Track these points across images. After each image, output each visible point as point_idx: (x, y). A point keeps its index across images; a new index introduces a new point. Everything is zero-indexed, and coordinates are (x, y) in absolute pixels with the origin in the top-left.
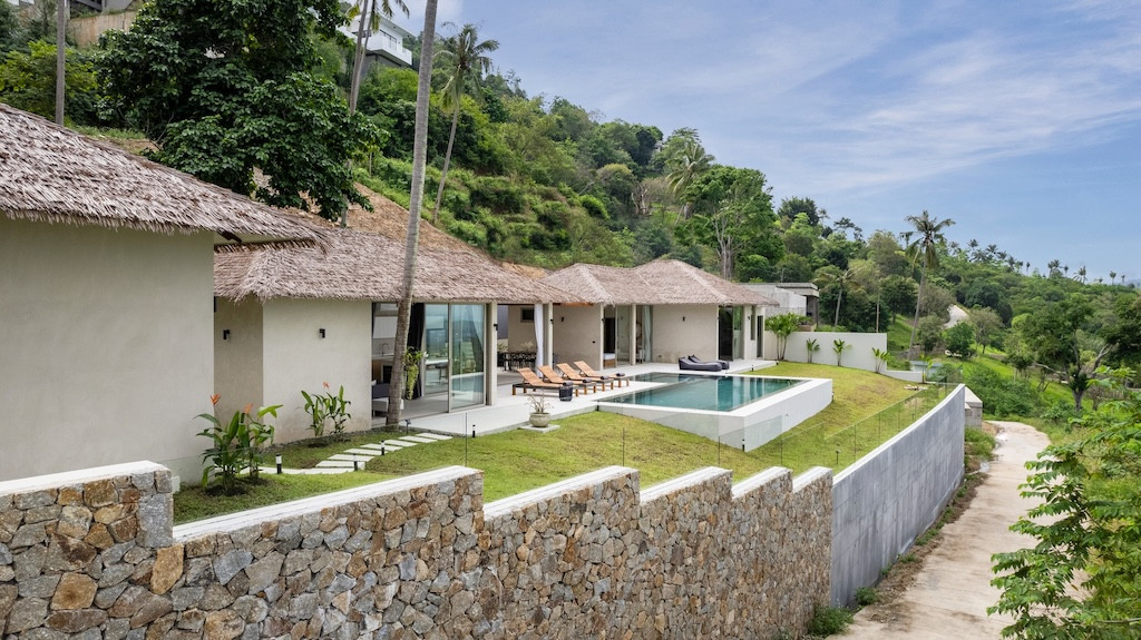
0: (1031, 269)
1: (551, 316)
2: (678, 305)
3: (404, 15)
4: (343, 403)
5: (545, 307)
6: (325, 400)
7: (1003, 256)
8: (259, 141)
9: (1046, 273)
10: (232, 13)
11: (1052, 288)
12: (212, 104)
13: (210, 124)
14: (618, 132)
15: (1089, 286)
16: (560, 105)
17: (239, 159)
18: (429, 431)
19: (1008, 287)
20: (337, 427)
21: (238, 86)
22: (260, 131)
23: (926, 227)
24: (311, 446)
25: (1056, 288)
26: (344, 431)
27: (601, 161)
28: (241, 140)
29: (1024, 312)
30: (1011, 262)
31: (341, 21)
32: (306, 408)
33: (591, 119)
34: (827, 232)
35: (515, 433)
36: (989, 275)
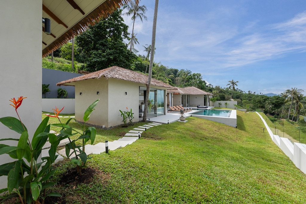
0: (245, 92)
1: (172, 96)
2: (196, 95)
3: (138, 44)
4: (132, 114)
5: (171, 94)
6: (127, 113)
7: (239, 90)
8: (111, 54)
9: (248, 93)
10: (105, 27)
11: (249, 96)
12: (100, 48)
13: (100, 51)
14: (171, 70)
15: (256, 95)
16: (162, 66)
17: (106, 58)
18: (155, 122)
19: (241, 95)
20: (130, 121)
21: (106, 44)
22: (111, 52)
23: (233, 83)
24: (123, 127)
25: (250, 96)
26: (133, 122)
27: (169, 74)
28: (107, 54)
29: (244, 100)
30: (241, 91)
31: (128, 34)
32: (122, 115)
33: (167, 68)
34: (207, 86)
35: (177, 123)
36: (237, 93)
